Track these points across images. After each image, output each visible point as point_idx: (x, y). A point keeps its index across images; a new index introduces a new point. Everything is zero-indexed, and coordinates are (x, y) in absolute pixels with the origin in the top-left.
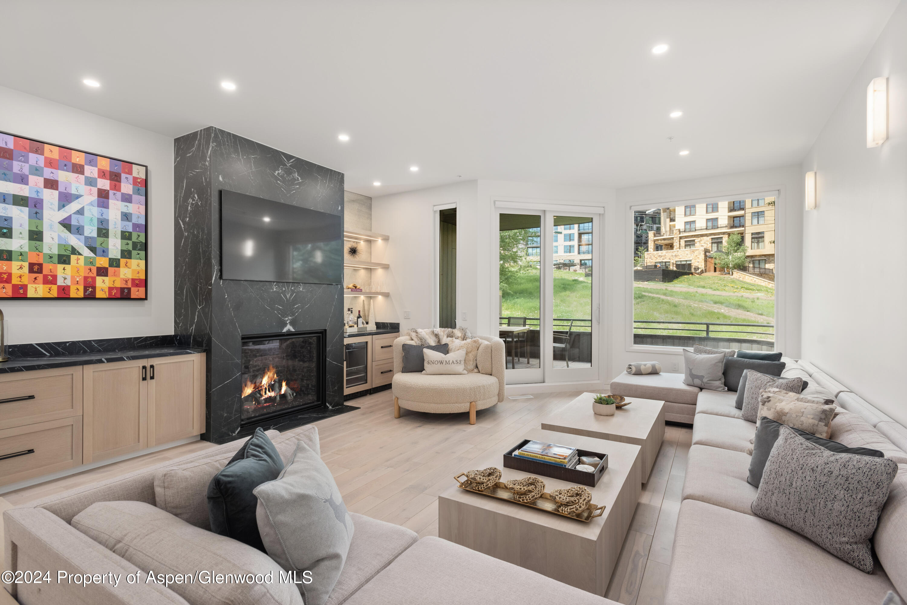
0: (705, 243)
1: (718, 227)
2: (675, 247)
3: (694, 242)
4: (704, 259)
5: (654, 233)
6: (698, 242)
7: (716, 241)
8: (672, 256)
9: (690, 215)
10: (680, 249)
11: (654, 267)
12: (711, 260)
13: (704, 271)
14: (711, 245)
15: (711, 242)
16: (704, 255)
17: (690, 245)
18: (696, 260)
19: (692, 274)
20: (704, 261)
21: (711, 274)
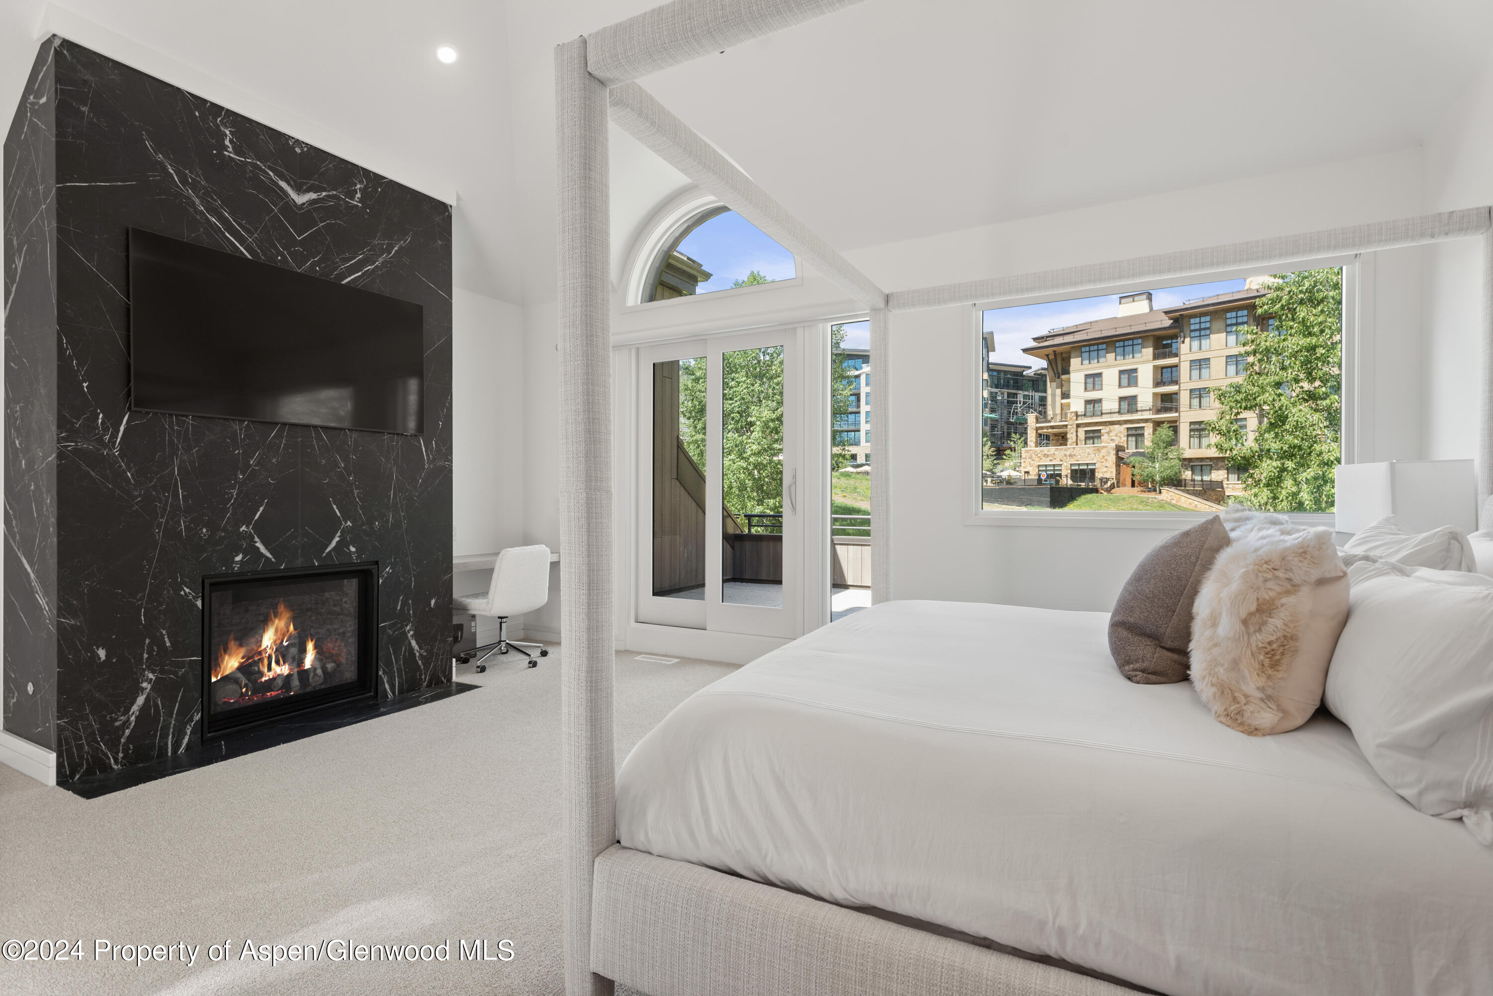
0: (1116, 435)
1: (1137, 411)
2: (1069, 442)
3: (1100, 432)
4: (1115, 462)
5: (1036, 416)
6: (1106, 433)
7: (1133, 432)
8: (1065, 455)
9: (1094, 389)
11: (1036, 484)
12: (1127, 467)
13: (1116, 485)
14: (1126, 438)
15: (1126, 434)
16: (1114, 456)
17: (1093, 438)
18: (1103, 464)
19: (1095, 491)
20: (1115, 465)
21: (1126, 491)
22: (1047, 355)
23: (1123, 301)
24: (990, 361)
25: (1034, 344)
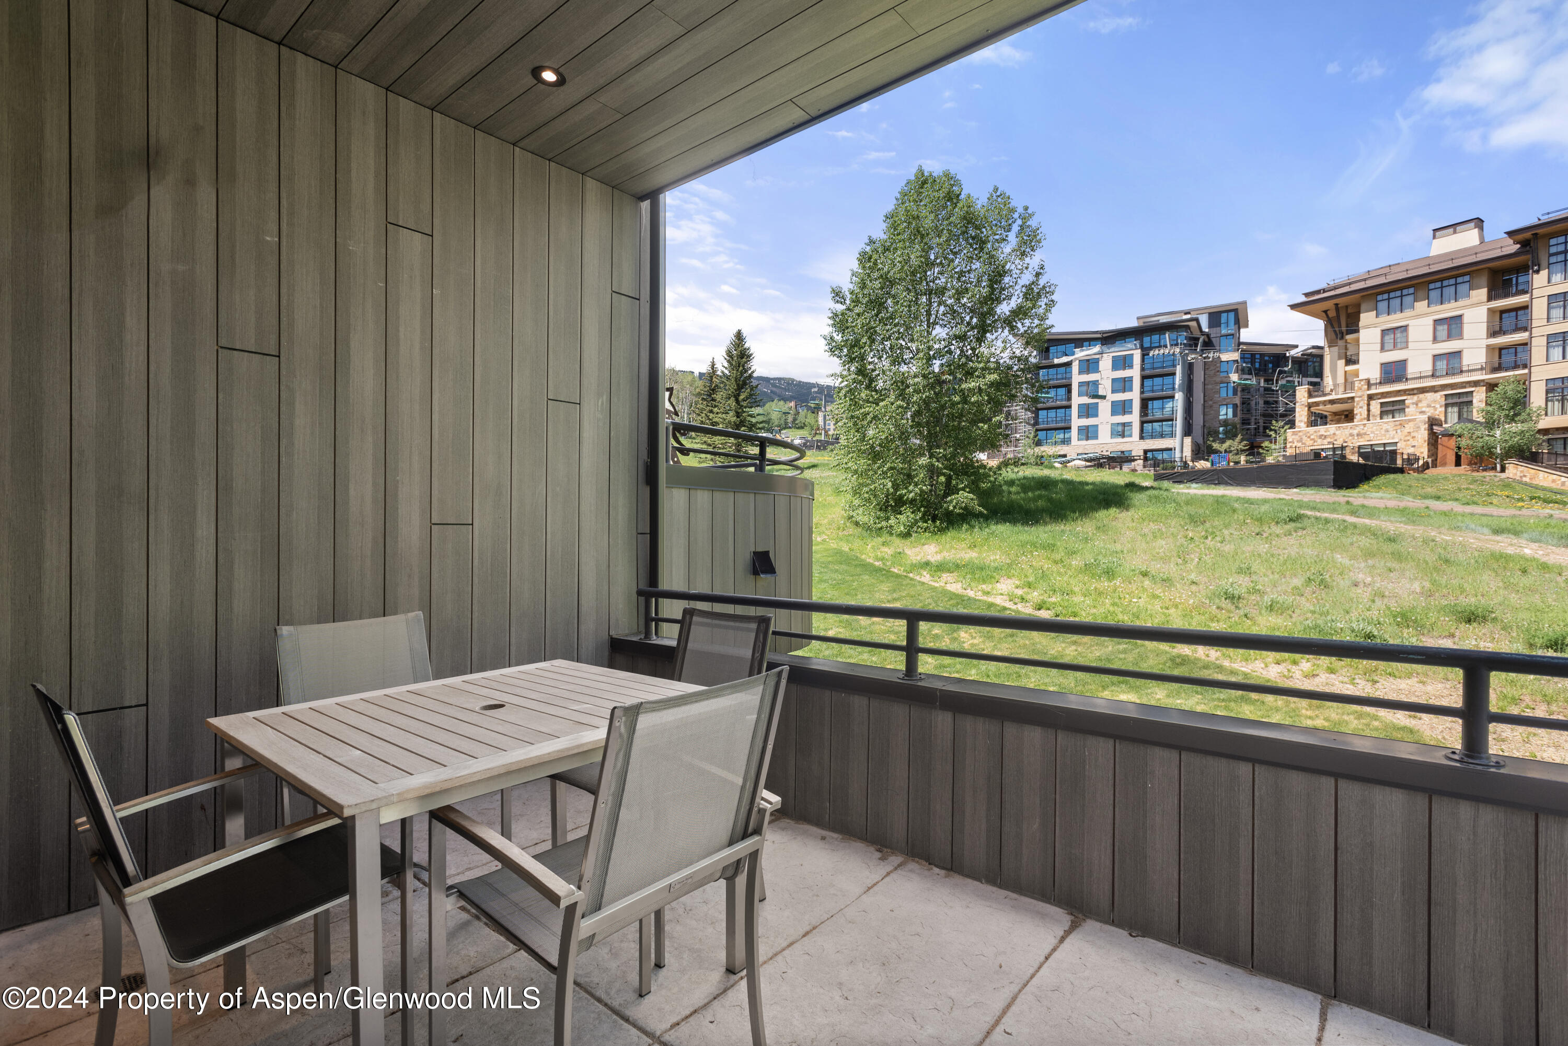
0: (1429, 406)
1: (1462, 372)
2: (1357, 418)
3: (1405, 404)
4: (1427, 439)
5: (1309, 389)
6: (1413, 404)
7: (1456, 400)
8: (1351, 435)
9: (1395, 347)
10: (1369, 420)
11: (1312, 457)
12: (1449, 440)
13: (1430, 465)
14: (1443, 409)
15: (1444, 403)
16: (1426, 432)
17: (1392, 413)
18: (1408, 443)
19: (1401, 471)
20: (1426, 443)
21: (1449, 470)
22: (1325, 312)
23: (1438, 234)
24: (1241, 341)
25: (1303, 299)
